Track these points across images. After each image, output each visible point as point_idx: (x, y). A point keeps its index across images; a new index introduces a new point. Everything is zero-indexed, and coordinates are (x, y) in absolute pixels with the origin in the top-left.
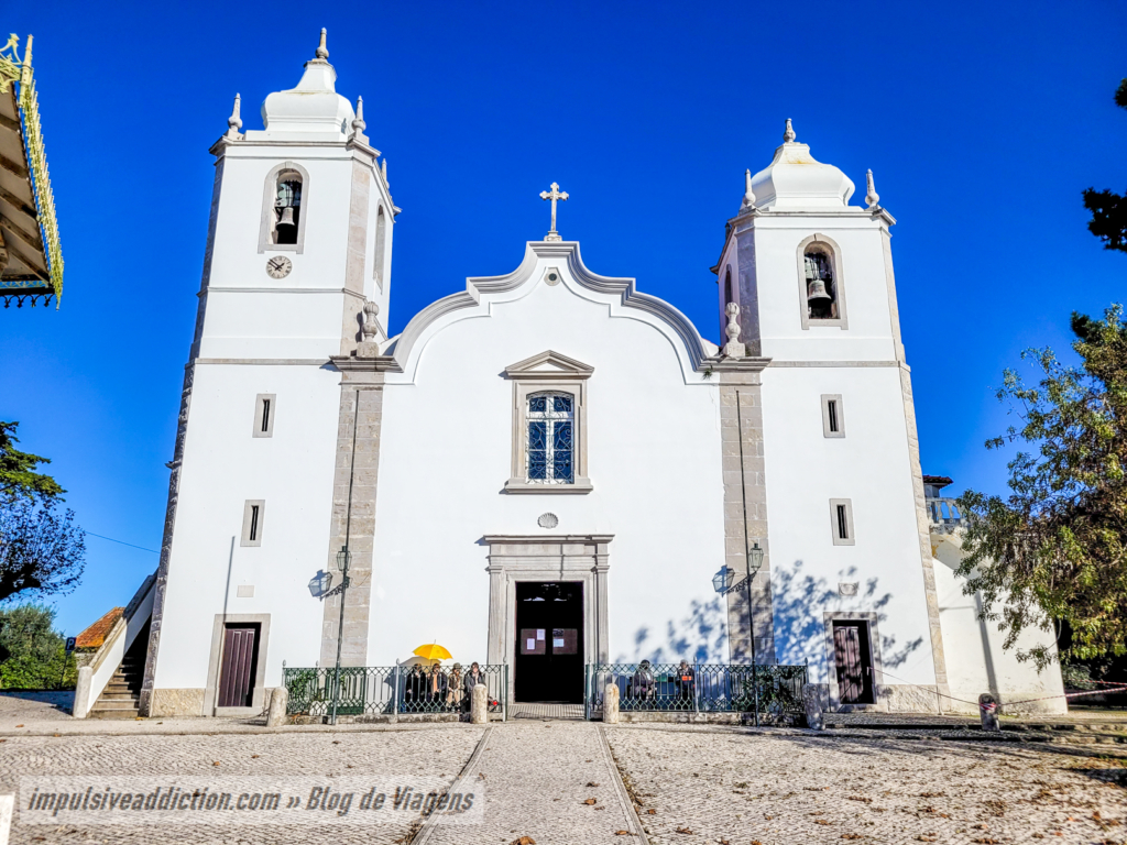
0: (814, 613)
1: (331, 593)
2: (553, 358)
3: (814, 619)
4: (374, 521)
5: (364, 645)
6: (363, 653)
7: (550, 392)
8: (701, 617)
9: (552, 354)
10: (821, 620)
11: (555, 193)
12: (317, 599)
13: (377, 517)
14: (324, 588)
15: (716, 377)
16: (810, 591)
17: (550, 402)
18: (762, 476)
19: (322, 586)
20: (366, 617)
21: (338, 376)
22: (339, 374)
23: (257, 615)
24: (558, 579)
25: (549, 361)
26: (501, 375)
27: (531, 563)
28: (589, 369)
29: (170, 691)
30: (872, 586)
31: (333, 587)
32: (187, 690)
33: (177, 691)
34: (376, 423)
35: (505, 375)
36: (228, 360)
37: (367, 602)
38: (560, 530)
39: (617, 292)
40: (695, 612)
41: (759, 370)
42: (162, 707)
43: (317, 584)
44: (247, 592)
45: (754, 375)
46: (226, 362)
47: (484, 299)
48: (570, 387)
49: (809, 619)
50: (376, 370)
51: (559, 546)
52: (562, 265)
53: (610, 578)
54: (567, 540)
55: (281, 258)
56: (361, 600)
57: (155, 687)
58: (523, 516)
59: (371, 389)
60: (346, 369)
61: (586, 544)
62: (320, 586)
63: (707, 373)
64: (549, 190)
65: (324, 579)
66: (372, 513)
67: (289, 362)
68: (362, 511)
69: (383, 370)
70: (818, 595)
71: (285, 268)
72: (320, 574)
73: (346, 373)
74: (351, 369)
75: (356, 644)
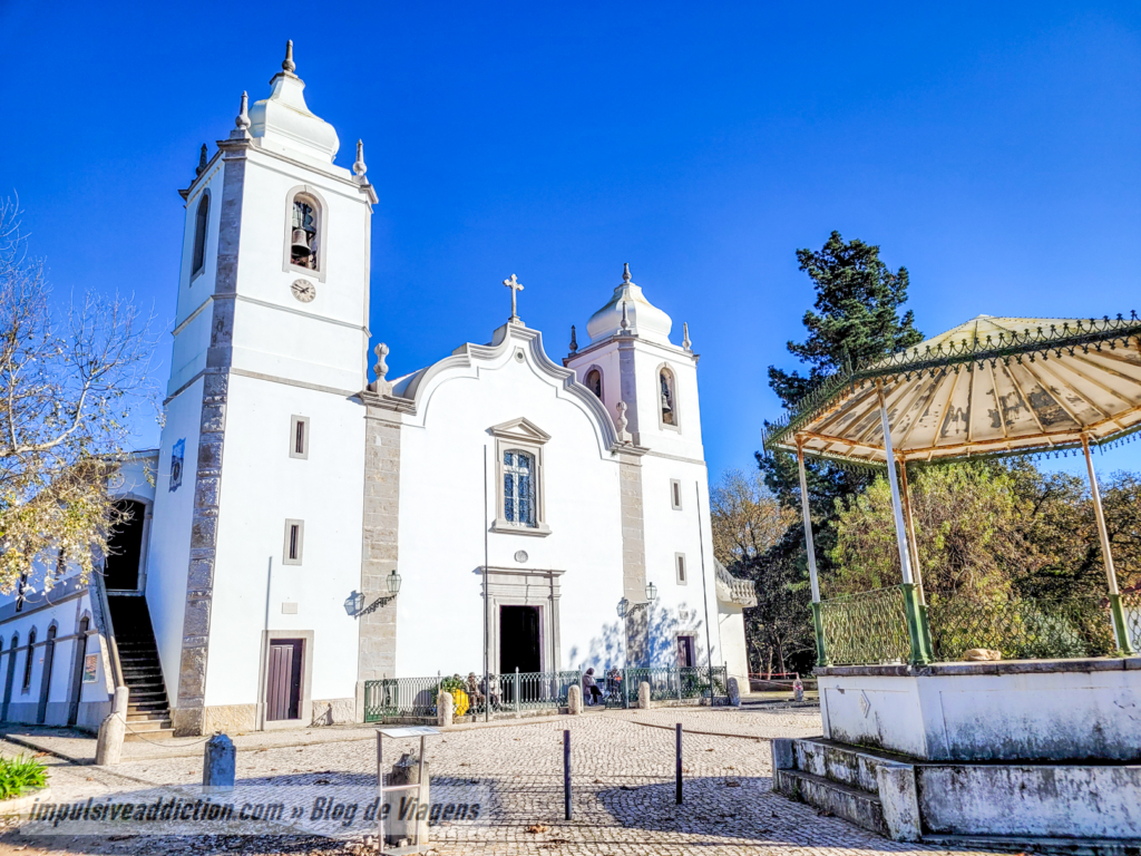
0: (665, 634)
1: (365, 612)
2: (525, 424)
3: (666, 638)
4: (397, 548)
5: (392, 659)
6: (393, 666)
7: (515, 450)
8: (608, 638)
9: (524, 421)
10: (670, 638)
11: (514, 283)
12: (352, 617)
13: (400, 544)
14: (358, 607)
15: (618, 457)
16: (664, 619)
17: (515, 458)
18: (643, 532)
19: (358, 606)
20: (393, 634)
21: (363, 409)
22: (363, 408)
23: (302, 632)
24: (523, 604)
25: (521, 426)
26: (487, 431)
27: (510, 590)
28: (547, 437)
29: (222, 707)
30: (694, 615)
31: (366, 606)
32: (240, 706)
33: (230, 707)
34: (396, 459)
35: (491, 431)
36: (262, 375)
37: (394, 620)
38: (528, 565)
39: (561, 378)
40: (605, 634)
41: (640, 456)
42: (214, 725)
43: (351, 603)
44: (290, 609)
45: (637, 458)
46: (260, 376)
47: (475, 362)
48: (532, 449)
49: (663, 639)
50: (396, 410)
51: (524, 577)
52: (525, 346)
53: (562, 604)
54: (533, 573)
55: (305, 282)
56: (390, 618)
57: (206, 705)
58: (503, 551)
59: (391, 426)
60: (370, 404)
61: (545, 576)
62: (354, 606)
63: (613, 453)
64: (511, 279)
65: (357, 599)
66: (396, 541)
67: (320, 389)
68: (387, 538)
69: (400, 411)
70: (668, 622)
71: (309, 294)
72: (354, 595)
73: (370, 407)
74: (375, 405)
75: (387, 658)
